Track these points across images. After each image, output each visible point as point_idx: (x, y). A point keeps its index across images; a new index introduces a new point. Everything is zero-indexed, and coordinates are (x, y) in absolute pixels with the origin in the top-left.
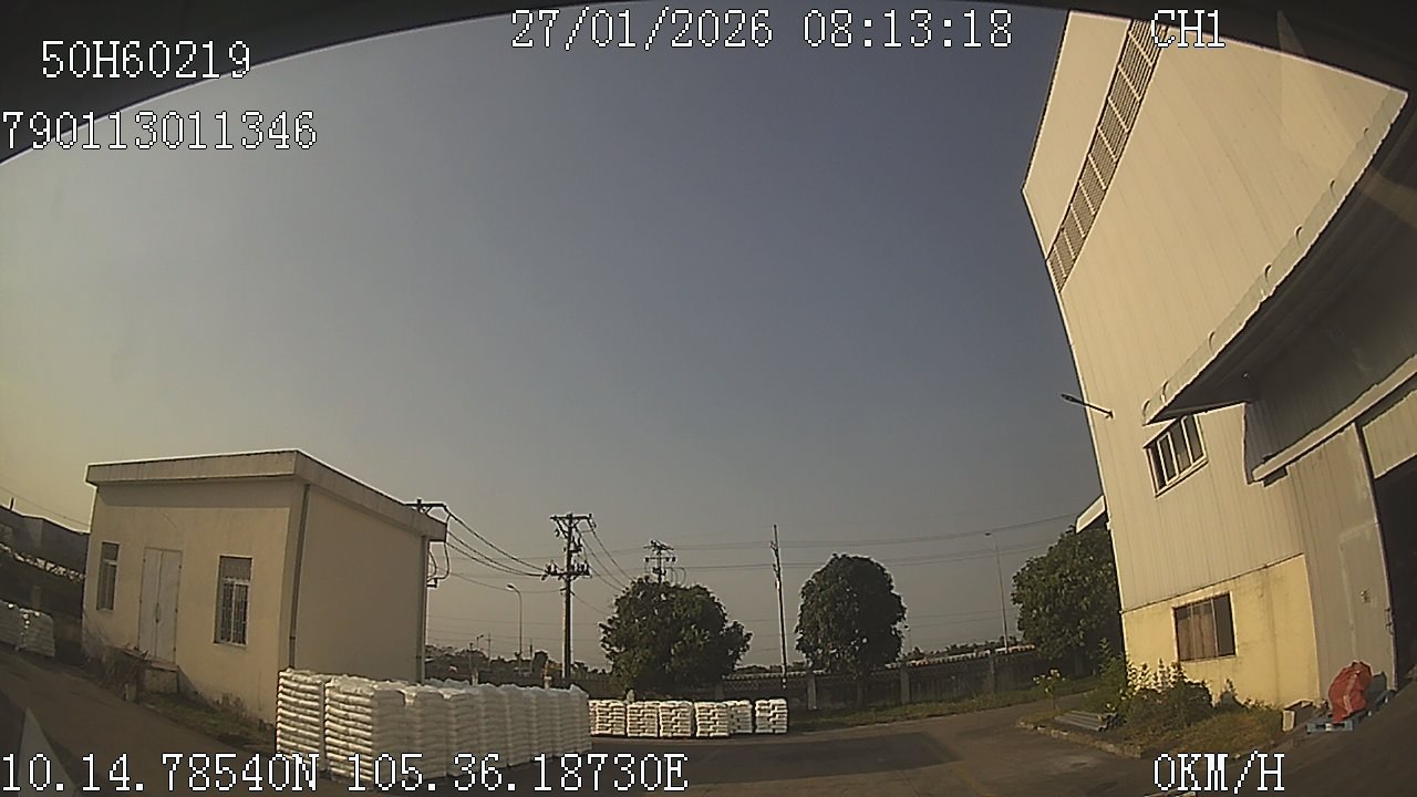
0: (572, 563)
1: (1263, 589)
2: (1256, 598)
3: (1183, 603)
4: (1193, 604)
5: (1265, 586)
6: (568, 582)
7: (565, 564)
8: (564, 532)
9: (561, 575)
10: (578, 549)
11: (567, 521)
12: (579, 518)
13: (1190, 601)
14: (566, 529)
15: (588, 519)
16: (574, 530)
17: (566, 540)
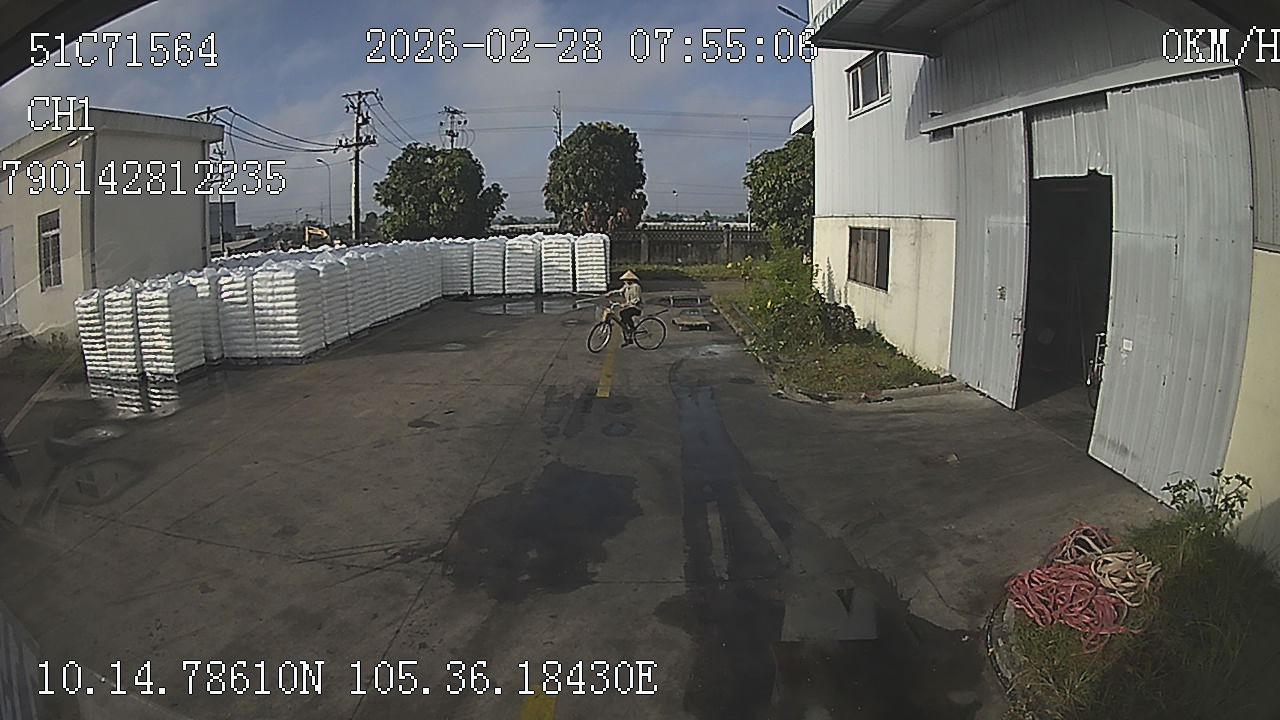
0: (361, 135)
1: (916, 237)
2: (909, 244)
3: (856, 225)
4: (865, 229)
5: (918, 235)
6: (357, 153)
7: (355, 135)
8: (354, 108)
9: (351, 146)
10: (365, 121)
11: (357, 97)
12: (367, 94)
13: (861, 225)
14: (356, 105)
15: (376, 94)
16: (363, 104)
17: (356, 115)
